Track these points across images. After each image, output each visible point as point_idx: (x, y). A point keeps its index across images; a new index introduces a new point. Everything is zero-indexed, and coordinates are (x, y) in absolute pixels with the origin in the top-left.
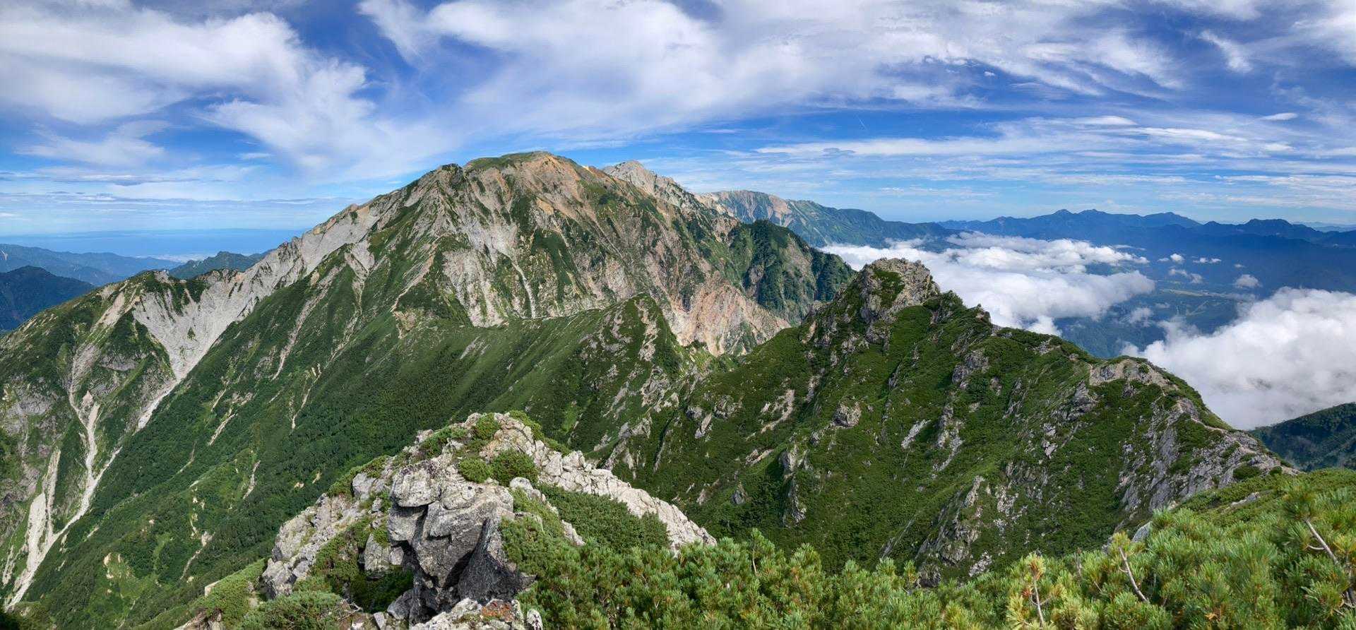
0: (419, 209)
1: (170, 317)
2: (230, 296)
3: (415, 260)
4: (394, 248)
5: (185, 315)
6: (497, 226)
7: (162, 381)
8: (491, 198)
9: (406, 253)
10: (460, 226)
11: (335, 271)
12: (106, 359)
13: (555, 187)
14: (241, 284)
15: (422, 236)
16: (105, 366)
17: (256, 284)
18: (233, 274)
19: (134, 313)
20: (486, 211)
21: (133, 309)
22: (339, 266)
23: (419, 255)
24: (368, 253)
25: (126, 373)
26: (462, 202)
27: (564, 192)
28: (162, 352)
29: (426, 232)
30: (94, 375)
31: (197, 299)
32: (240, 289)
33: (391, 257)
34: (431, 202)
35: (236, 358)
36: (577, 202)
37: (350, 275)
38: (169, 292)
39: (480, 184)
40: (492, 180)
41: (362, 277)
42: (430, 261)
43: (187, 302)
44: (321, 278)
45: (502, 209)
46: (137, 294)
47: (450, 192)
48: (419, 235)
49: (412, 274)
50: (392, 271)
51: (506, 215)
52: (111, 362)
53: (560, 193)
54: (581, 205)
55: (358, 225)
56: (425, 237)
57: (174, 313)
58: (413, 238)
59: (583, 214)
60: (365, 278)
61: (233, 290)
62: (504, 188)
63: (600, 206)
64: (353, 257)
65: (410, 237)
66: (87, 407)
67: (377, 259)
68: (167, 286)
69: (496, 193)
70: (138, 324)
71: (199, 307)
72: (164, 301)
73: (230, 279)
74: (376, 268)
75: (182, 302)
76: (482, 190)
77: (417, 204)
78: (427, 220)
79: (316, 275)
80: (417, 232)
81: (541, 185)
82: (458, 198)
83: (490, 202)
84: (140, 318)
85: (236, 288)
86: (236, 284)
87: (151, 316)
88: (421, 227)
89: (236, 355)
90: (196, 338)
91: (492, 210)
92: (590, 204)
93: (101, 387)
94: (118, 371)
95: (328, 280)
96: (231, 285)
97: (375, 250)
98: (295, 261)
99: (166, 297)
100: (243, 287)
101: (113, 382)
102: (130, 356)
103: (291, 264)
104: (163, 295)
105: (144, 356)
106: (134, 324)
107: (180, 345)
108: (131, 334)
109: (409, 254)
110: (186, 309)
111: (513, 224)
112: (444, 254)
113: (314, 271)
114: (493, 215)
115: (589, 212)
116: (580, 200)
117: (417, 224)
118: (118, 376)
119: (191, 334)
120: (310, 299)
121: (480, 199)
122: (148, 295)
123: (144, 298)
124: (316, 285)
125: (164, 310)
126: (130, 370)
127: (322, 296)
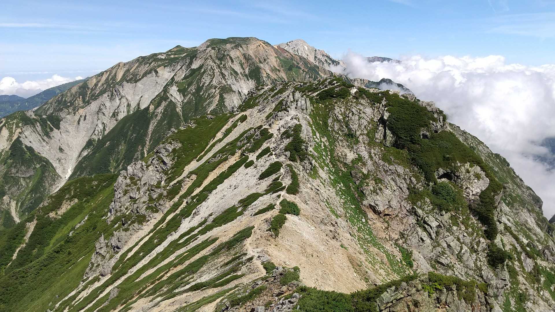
0: (203, 70)
1: (44, 140)
2: (79, 124)
3: (207, 97)
4: (194, 91)
5: (53, 138)
6: (243, 81)
7: (54, 181)
8: (237, 66)
9: (201, 94)
10: (227, 80)
11: (164, 104)
12: (14, 171)
13: (265, 60)
14: (85, 116)
15: (208, 85)
16: (13, 175)
17: (100, 115)
18: (76, 110)
19: (21, 139)
20: (236, 73)
21: (19, 137)
22: (165, 101)
23: (209, 94)
24: (178, 93)
25: (29, 178)
26: (225, 68)
27: (270, 63)
28: (47, 162)
29: (210, 83)
30: (7, 183)
31: (58, 128)
32: (85, 119)
33: (193, 94)
34: (210, 67)
35: (114, 156)
36: (276, 69)
37: (172, 105)
38: (38, 124)
39: (231, 58)
40: (236, 56)
41: (179, 106)
42: (218, 98)
43: (52, 130)
44: (156, 108)
45: (244, 72)
46: (17, 127)
47: (218, 62)
48: (206, 85)
49: (208, 104)
50: (196, 103)
51: (246, 76)
52: (17, 172)
53: (268, 63)
54: (279, 71)
55: (160, 78)
56: (210, 86)
57: (45, 138)
58: (203, 85)
59: (280, 76)
60: (181, 106)
61: (79, 120)
62: (243, 61)
63: (289, 72)
64: (171, 95)
65: (201, 85)
66: (7, 204)
67: (184, 96)
68: (36, 121)
69: (240, 63)
70: (26, 146)
71: (61, 132)
72: (37, 130)
73: (75, 114)
74: (185, 101)
75: (48, 130)
76: (232, 61)
77: (201, 67)
78: (209, 77)
79: (152, 107)
80: (205, 83)
81: (258, 59)
82: (222, 65)
83: (237, 68)
84: (26, 142)
85: (82, 119)
86: (81, 116)
87: (31, 140)
88: (206, 80)
89: (113, 155)
90: (65, 151)
91: (239, 73)
92: (283, 70)
93: (14, 189)
94: (23, 178)
95: (160, 109)
96: (77, 118)
97: (182, 91)
98: (120, 99)
99: (37, 127)
100: (87, 117)
101: (22, 185)
102: (29, 167)
103: (118, 101)
104: (35, 127)
105: (38, 166)
106: (24, 147)
107: (57, 158)
108: (25, 153)
109: (203, 94)
110: (52, 134)
111: (250, 80)
112: (223, 94)
113: (150, 105)
114: (240, 75)
115: (283, 75)
116: (278, 68)
117: (203, 78)
118: (24, 180)
119: (61, 150)
120: (153, 120)
121: (232, 66)
122: (25, 127)
123: (23, 129)
124: (154, 113)
125: (38, 136)
126: (31, 176)
127: (159, 118)
